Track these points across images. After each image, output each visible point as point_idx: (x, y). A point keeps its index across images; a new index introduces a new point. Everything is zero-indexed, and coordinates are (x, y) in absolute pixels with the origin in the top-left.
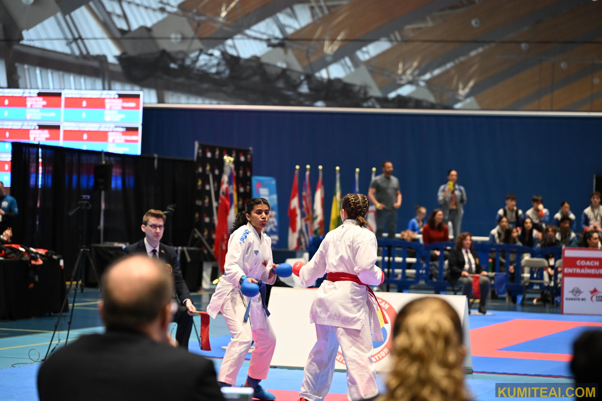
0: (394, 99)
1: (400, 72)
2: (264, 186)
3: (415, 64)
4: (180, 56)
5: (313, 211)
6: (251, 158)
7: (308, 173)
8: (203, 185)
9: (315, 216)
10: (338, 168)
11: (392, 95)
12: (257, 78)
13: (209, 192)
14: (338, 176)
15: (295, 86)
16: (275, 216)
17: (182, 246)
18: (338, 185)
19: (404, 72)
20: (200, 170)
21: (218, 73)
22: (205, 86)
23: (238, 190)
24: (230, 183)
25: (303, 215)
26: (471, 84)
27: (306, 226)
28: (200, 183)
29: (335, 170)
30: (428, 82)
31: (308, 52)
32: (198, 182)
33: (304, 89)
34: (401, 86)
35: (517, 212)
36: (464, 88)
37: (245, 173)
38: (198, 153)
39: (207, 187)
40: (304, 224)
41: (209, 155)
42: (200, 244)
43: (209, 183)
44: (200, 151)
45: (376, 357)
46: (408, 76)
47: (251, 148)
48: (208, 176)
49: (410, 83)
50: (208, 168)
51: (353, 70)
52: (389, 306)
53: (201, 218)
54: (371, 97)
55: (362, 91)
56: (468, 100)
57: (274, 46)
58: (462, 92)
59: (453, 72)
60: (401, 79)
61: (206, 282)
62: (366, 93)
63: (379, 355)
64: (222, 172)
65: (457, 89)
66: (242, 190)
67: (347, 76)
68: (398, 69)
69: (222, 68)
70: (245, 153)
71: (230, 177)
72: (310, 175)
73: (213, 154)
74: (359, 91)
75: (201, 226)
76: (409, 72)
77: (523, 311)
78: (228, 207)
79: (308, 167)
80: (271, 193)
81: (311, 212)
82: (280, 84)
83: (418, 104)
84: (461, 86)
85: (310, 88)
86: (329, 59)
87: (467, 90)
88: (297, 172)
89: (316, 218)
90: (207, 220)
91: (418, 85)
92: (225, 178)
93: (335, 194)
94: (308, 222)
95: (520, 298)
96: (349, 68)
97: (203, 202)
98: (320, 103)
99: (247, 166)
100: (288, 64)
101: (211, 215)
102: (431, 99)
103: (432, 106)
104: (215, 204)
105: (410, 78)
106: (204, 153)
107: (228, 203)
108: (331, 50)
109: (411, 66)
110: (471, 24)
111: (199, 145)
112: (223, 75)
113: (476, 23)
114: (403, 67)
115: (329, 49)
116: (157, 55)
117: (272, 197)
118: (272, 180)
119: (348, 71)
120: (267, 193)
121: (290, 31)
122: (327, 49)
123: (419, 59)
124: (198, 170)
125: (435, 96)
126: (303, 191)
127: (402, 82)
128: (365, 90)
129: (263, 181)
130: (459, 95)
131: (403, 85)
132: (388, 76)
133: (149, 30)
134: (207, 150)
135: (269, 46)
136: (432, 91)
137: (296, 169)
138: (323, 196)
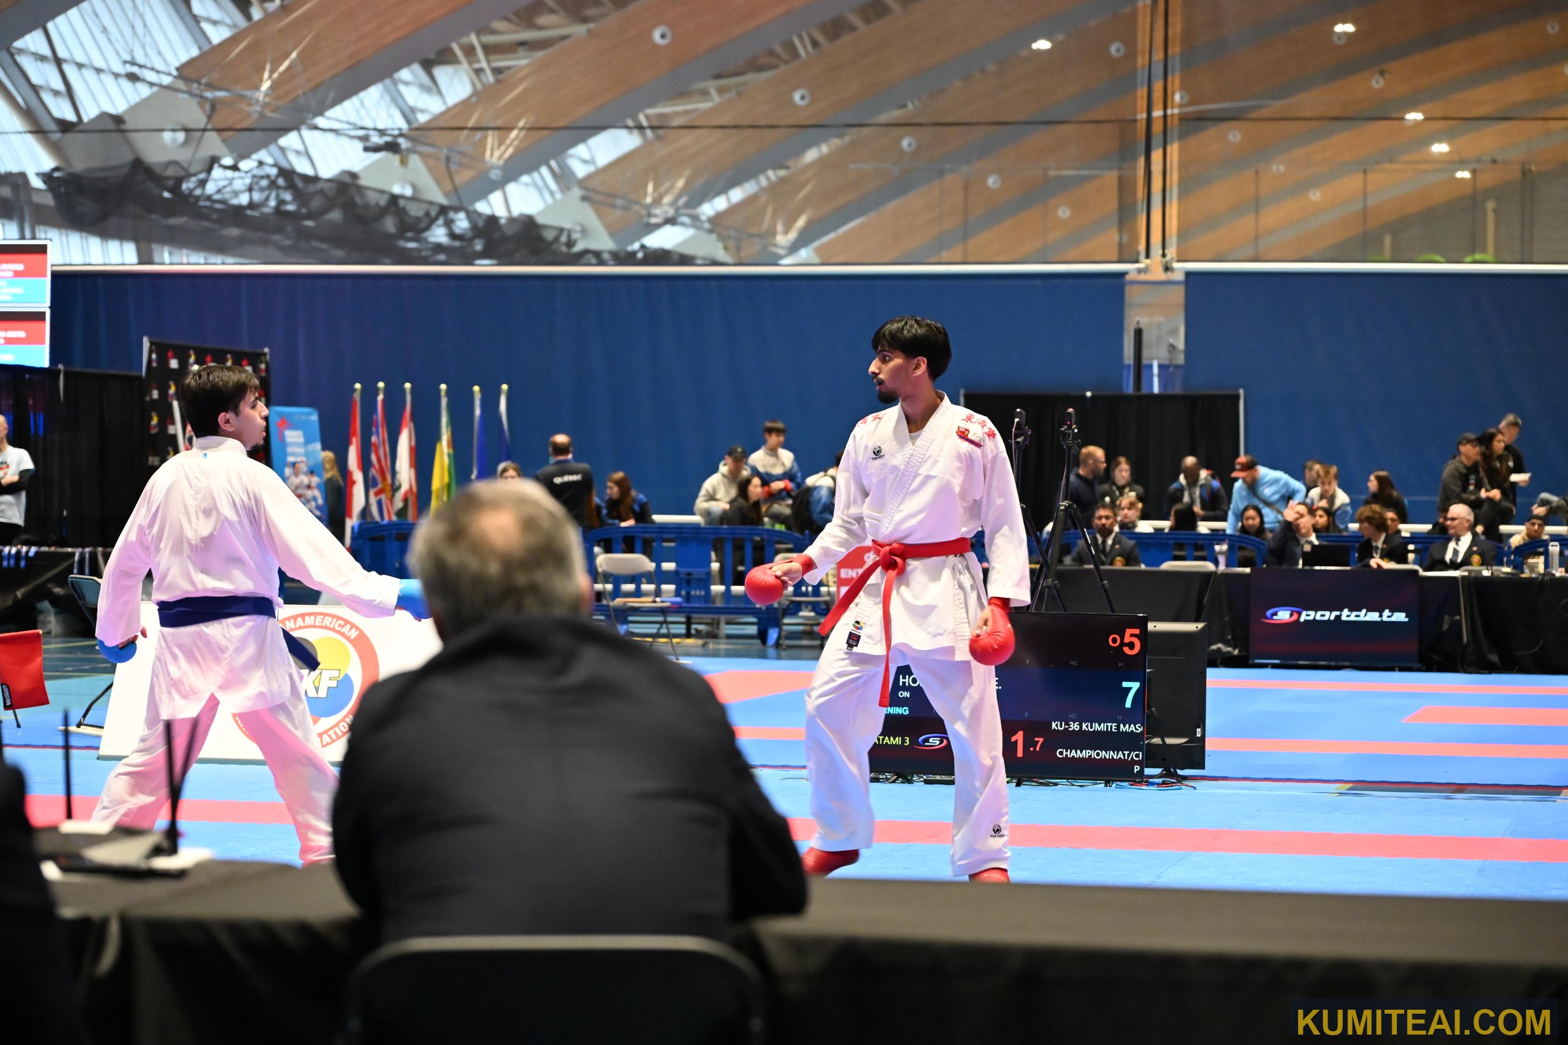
1: (649, 200)
2: (294, 427)
3: (680, 183)
4: (170, 172)
5: (394, 473)
6: (267, 369)
7: (380, 397)
8: (163, 425)
9: (397, 484)
10: (443, 387)
11: (634, 247)
12: (335, 215)
13: (174, 437)
14: (444, 401)
16: (318, 487)
18: (444, 420)
19: (657, 201)
20: (155, 394)
21: (252, 205)
22: (234, 232)
25: (369, 484)
26: (801, 222)
27: (379, 503)
28: (155, 421)
29: (439, 391)
31: (448, 159)
32: (151, 419)
33: (436, 235)
34: (653, 228)
36: (786, 232)
38: (150, 360)
39: (171, 430)
40: (373, 500)
41: (174, 364)
43: (173, 421)
44: (154, 356)
45: (331, 733)
46: (664, 210)
47: (266, 350)
48: (170, 406)
49: (671, 221)
50: (172, 390)
51: (558, 196)
52: (358, 632)
55: (564, 239)
56: (801, 252)
57: (376, 149)
58: (784, 239)
59: (763, 199)
60: (650, 215)
62: (570, 244)
63: (336, 729)
65: (774, 234)
67: (547, 210)
68: (646, 194)
69: (257, 196)
70: (256, 359)
72: (384, 401)
73: (183, 362)
74: (557, 239)
76: (667, 199)
79: (381, 385)
80: (308, 440)
81: (389, 477)
82: (389, 225)
84: (780, 227)
86: (495, 175)
87: (793, 235)
88: (357, 396)
89: (399, 487)
93: (438, 438)
94: (383, 497)
95: (773, 634)
96: (552, 193)
100: (415, 188)
105: (671, 212)
106: (163, 361)
108: (500, 158)
109: (672, 186)
110: (791, 100)
111: (152, 343)
112: (267, 210)
113: (802, 98)
114: (655, 189)
115: (497, 154)
116: (125, 171)
117: (311, 447)
118: (310, 414)
119: (550, 200)
120: (302, 440)
121: (422, 118)
122: (492, 155)
123: (688, 172)
124: (151, 395)
125: (726, 248)
126: (371, 434)
127: (653, 220)
128: (569, 236)
129: (291, 415)
130: (775, 245)
131: (658, 226)
132: (625, 209)
133: (118, 120)
134: (170, 354)
135: (366, 149)
136: (721, 238)
137: (354, 390)
138: (413, 444)
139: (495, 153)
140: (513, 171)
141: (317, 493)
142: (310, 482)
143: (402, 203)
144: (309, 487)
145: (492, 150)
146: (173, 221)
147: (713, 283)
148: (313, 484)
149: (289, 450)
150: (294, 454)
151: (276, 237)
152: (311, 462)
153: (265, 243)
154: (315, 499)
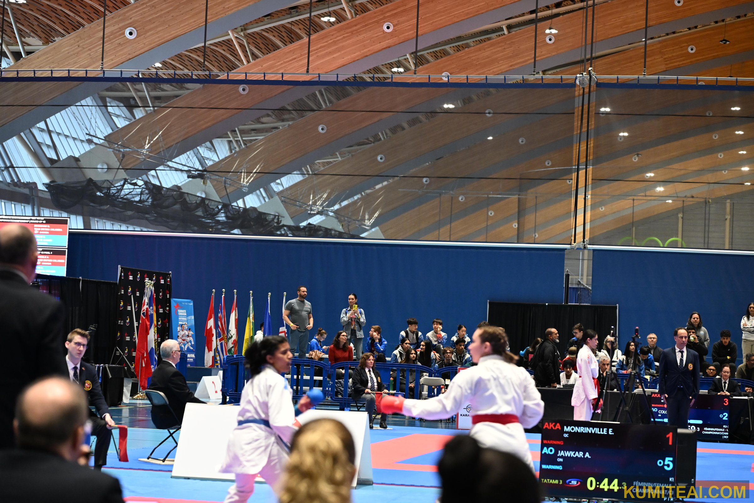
0: (305, 227)
1: (311, 203)
2: (182, 308)
3: (325, 196)
4: (105, 185)
5: (228, 331)
6: (170, 281)
7: (223, 296)
8: (125, 306)
9: (229, 336)
10: (251, 292)
11: (304, 224)
12: (177, 207)
13: (131, 312)
14: (251, 299)
15: (213, 215)
16: (192, 336)
17: (105, 364)
18: (251, 307)
19: (315, 203)
20: (123, 292)
21: (140, 201)
22: (130, 213)
23: (157, 311)
24: (150, 304)
25: (218, 335)
26: (376, 215)
27: (221, 344)
28: (122, 304)
29: (249, 294)
30: (335, 212)
31: (225, 182)
32: (120, 303)
33: (222, 217)
34: (312, 216)
35: (417, 335)
36: (369, 219)
37: (164, 295)
38: (121, 276)
39: (129, 308)
40: (219, 343)
41: (131, 278)
42: (122, 362)
43: (131, 306)
44: (123, 274)
46: (317, 208)
47: (170, 272)
48: (129, 298)
49: (320, 213)
50: (130, 290)
51: (267, 200)
53: (122, 337)
54: (284, 226)
55: (276, 221)
56: (373, 230)
57: (194, 177)
58: (368, 223)
59: (359, 203)
60: (311, 210)
61: (127, 398)
62: (278, 222)
64: (142, 294)
65: (363, 219)
66: (161, 311)
67: (262, 206)
68: (309, 200)
69: (144, 197)
70: (165, 276)
71: (150, 299)
72: (225, 298)
73: (135, 277)
74: (273, 219)
75: (122, 344)
76: (319, 203)
77: (421, 426)
78: (149, 327)
79: (224, 290)
80: (188, 315)
81: (226, 332)
82: (200, 213)
83: (327, 233)
84: (367, 217)
85: (227, 217)
86: (245, 190)
87: (372, 221)
88: (213, 295)
89: (230, 338)
90: (128, 339)
91: (327, 215)
92: (146, 300)
93: (248, 316)
94: (223, 341)
96: (264, 198)
97: (125, 322)
98: (236, 231)
99: (167, 288)
100: (207, 194)
101: (131, 335)
102: (340, 228)
103: (340, 235)
104: (136, 324)
105: (320, 209)
106: (126, 276)
107: (148, 323)
108: (247, 182)
109: (321, 197)
110: (377, 159)
111: (122, 268)
112: (146, 203)
113: (381, 159)
114: (314, 198)
115: (246, 181)
116: (85, 184)
117: (189, 318)
118: (190, 302)
119: (263, 202)
120: (186, 314)
121: (209, 163)
122: (244, 182)
123: (328, 191)
124: (121, 292)
125: (342, 226)
126: (218, 312)
127: (313, 212)
128: (278, 219)
129: (181, 302)
130: (365, 225)
131: (314, 215)
132: (300, 207)
133: (77, 160)
134: (129, 273)
135: (189, 177)
136: (340, 221)
137: (212, 292)
138: (237, 318)
139: (245, 181)
140: (252, 189)
141: (191, 339)
142: (189, 334)
143: (207, 202)
144: (188, 336)
145: (244, 178)
146: (102, 207)
147: (375, 248)
148: (190, 335)
149: (180, 319)
150: (182, 321)
151: (147, 216)
152: (189, 325)
153: (143, 218)
154: (190, 342)
